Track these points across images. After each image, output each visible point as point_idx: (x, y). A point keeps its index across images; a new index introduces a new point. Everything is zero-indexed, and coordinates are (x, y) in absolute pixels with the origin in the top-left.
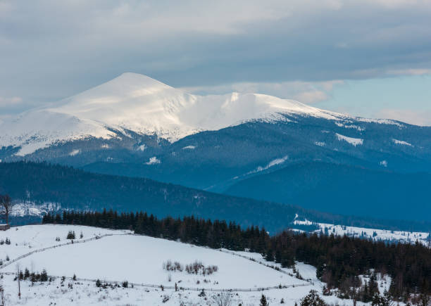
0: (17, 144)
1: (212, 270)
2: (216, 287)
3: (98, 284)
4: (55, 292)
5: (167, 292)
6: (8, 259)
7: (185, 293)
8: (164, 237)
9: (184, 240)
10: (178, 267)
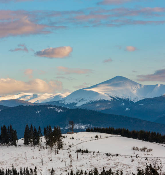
0: (76, 102)
1: (150, 150)
2: (152, 157)
3: (107, 154)
4: (91, 157)
5: (133, 158)
6: (73, 145)
7: (140, 158)
8: (132, 138)
9: (140, 139)
10: (137, 149)
